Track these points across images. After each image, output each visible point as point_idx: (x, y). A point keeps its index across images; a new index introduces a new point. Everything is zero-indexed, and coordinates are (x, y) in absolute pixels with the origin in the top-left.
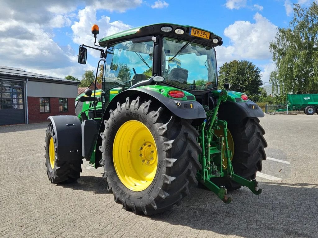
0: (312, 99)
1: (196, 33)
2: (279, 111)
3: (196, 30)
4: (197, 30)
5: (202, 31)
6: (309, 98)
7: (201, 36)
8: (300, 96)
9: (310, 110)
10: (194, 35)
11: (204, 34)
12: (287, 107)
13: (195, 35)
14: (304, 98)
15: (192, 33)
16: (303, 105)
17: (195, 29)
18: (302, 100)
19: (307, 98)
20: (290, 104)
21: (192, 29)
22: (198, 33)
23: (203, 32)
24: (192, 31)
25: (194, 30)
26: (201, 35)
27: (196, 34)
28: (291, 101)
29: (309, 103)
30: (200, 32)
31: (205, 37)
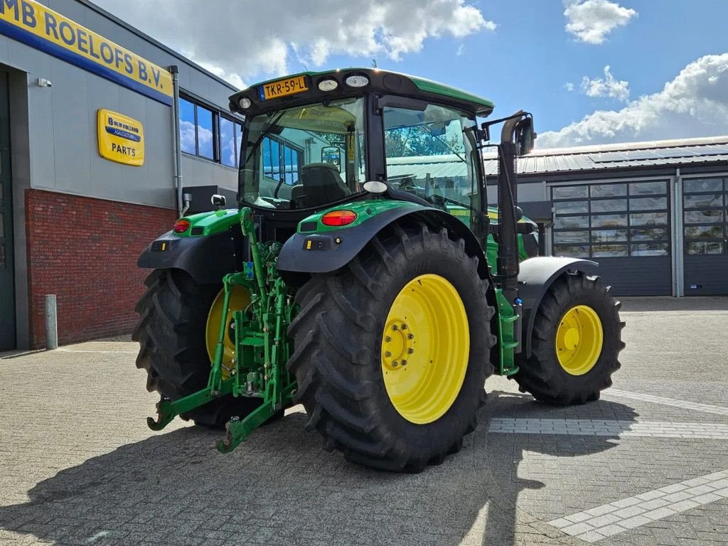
1: (276, 90)
3: (272, 84)
4: (275, 84)
5: (286, 81)
7: (287, 91)
10: (271, 96)
11: (292, 83)
13: (275, 96)
15: (268, 95)
17: (269, 85)
21: (265, 86)
22: (279, 89)
23: (289, 81)
24: (266, 90)
25: (268, 88)
26: (288, 89)
27: (276, 92)
30: (282, 84)
31: (297, 89)
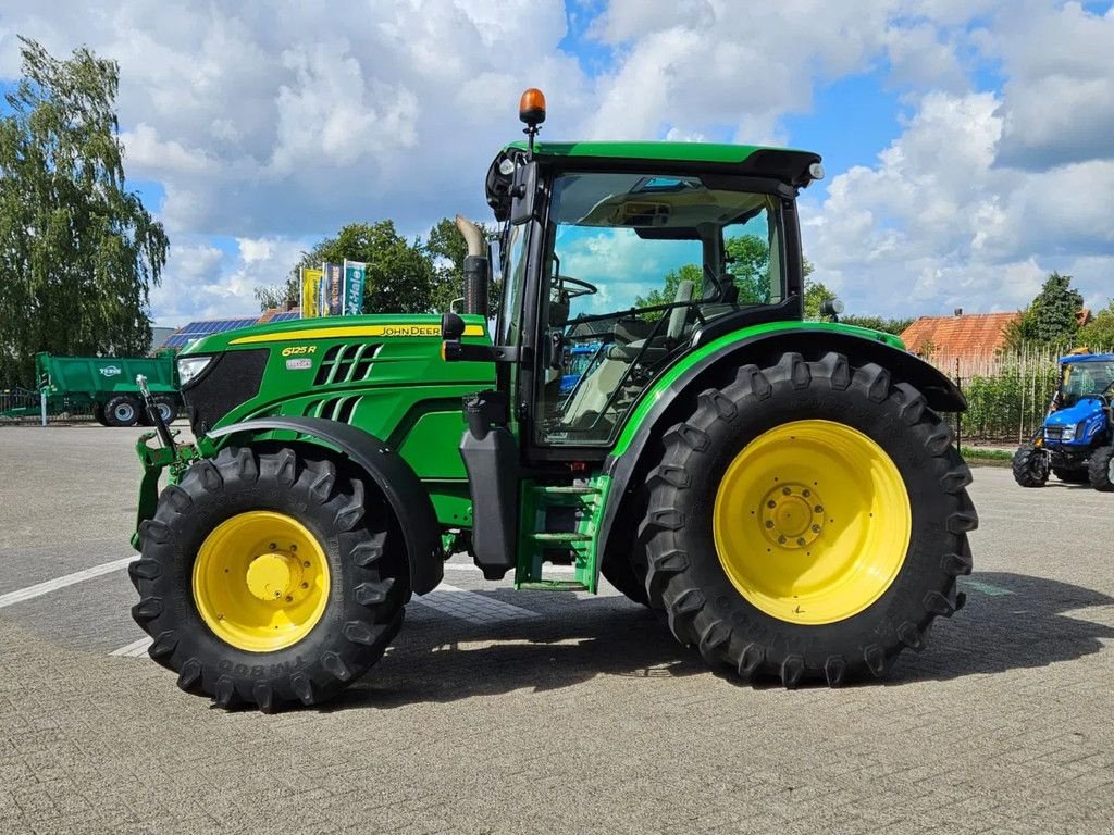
0: (128, 372)
2: (12, 415)
6: (119, 371)
8: (87, 362)
9: (122, 412)
12: (44, 402)
14: (102, 371)
16: (99, 393)
18: (95, 377)
19: (111, 371)
20: (55, 390)
28: (60, 380)
29: (119, 387)
